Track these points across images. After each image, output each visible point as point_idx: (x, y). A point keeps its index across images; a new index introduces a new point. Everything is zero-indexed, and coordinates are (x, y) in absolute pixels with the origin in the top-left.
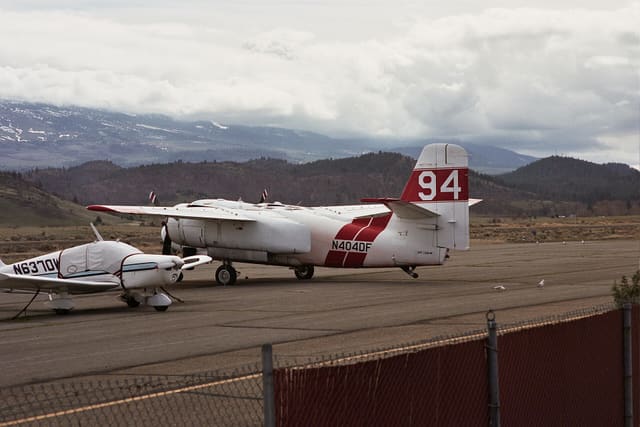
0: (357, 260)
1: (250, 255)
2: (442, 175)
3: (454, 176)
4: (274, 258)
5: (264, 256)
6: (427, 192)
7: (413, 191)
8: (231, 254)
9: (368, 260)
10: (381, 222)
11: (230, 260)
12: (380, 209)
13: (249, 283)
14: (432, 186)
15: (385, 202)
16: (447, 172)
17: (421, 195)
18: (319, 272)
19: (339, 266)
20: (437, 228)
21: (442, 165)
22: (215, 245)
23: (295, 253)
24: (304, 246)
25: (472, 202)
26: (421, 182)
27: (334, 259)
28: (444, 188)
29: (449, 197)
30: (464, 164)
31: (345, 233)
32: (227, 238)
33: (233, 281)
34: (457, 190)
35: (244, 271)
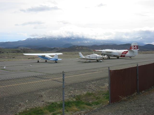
0: (124, 56)
1: (112, 56)
2: (134, 46)
3: (136, 46)
4: (114, 56)
5: (113, 56)
6: (133, 48)
7: (131, 48)
8: (109, 55)
9: (125, 56)
10: (127, 52)
11: (109, 56)
12: (127, 50)
13: (111, 59)
14: (133, 47)
15: (128, 50)
16: (135, 46)
17: (132, 49)
18: (120, 58)
19: (122, 57)
20: (134, 53)
21: (134, 45)
22: (107, 54)
23: (117, 55)
24: (118, 55)
25: (138, 49)
26: (132, 47)
27: (121, 56)
28: (135, 48)
29: (135, 49)
30: (137, 45)
31: (123, 53)
32: (109, 54)
33: (110, 59)
34: (136, 48)
35: (111, 57)
